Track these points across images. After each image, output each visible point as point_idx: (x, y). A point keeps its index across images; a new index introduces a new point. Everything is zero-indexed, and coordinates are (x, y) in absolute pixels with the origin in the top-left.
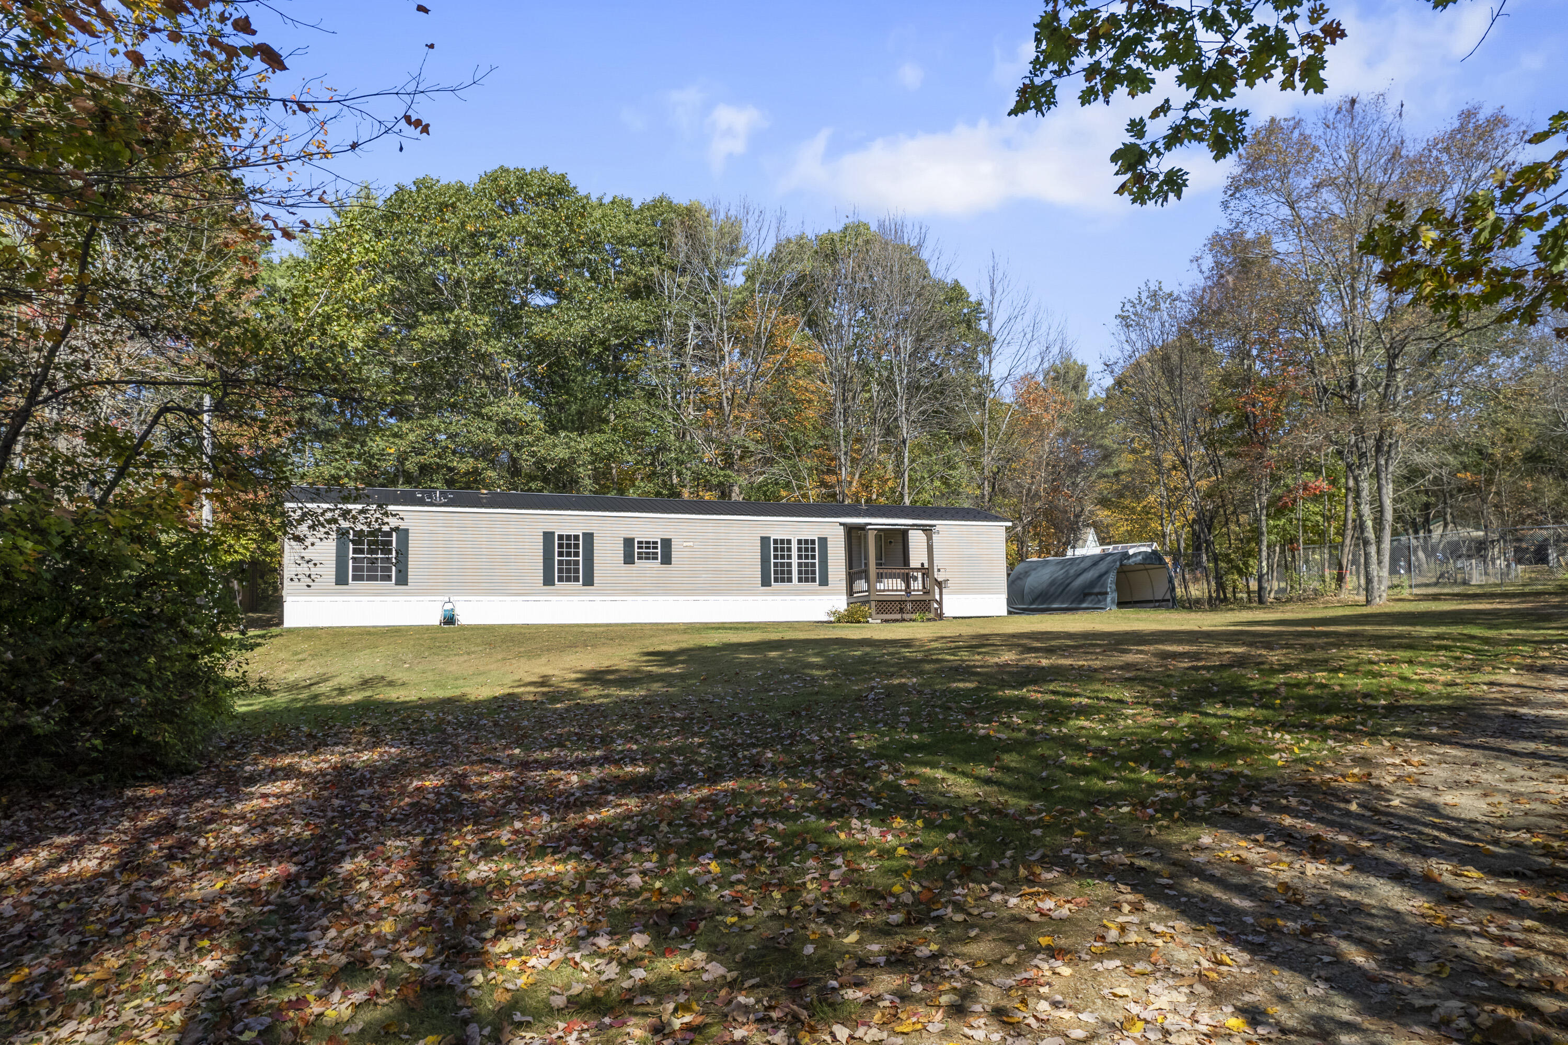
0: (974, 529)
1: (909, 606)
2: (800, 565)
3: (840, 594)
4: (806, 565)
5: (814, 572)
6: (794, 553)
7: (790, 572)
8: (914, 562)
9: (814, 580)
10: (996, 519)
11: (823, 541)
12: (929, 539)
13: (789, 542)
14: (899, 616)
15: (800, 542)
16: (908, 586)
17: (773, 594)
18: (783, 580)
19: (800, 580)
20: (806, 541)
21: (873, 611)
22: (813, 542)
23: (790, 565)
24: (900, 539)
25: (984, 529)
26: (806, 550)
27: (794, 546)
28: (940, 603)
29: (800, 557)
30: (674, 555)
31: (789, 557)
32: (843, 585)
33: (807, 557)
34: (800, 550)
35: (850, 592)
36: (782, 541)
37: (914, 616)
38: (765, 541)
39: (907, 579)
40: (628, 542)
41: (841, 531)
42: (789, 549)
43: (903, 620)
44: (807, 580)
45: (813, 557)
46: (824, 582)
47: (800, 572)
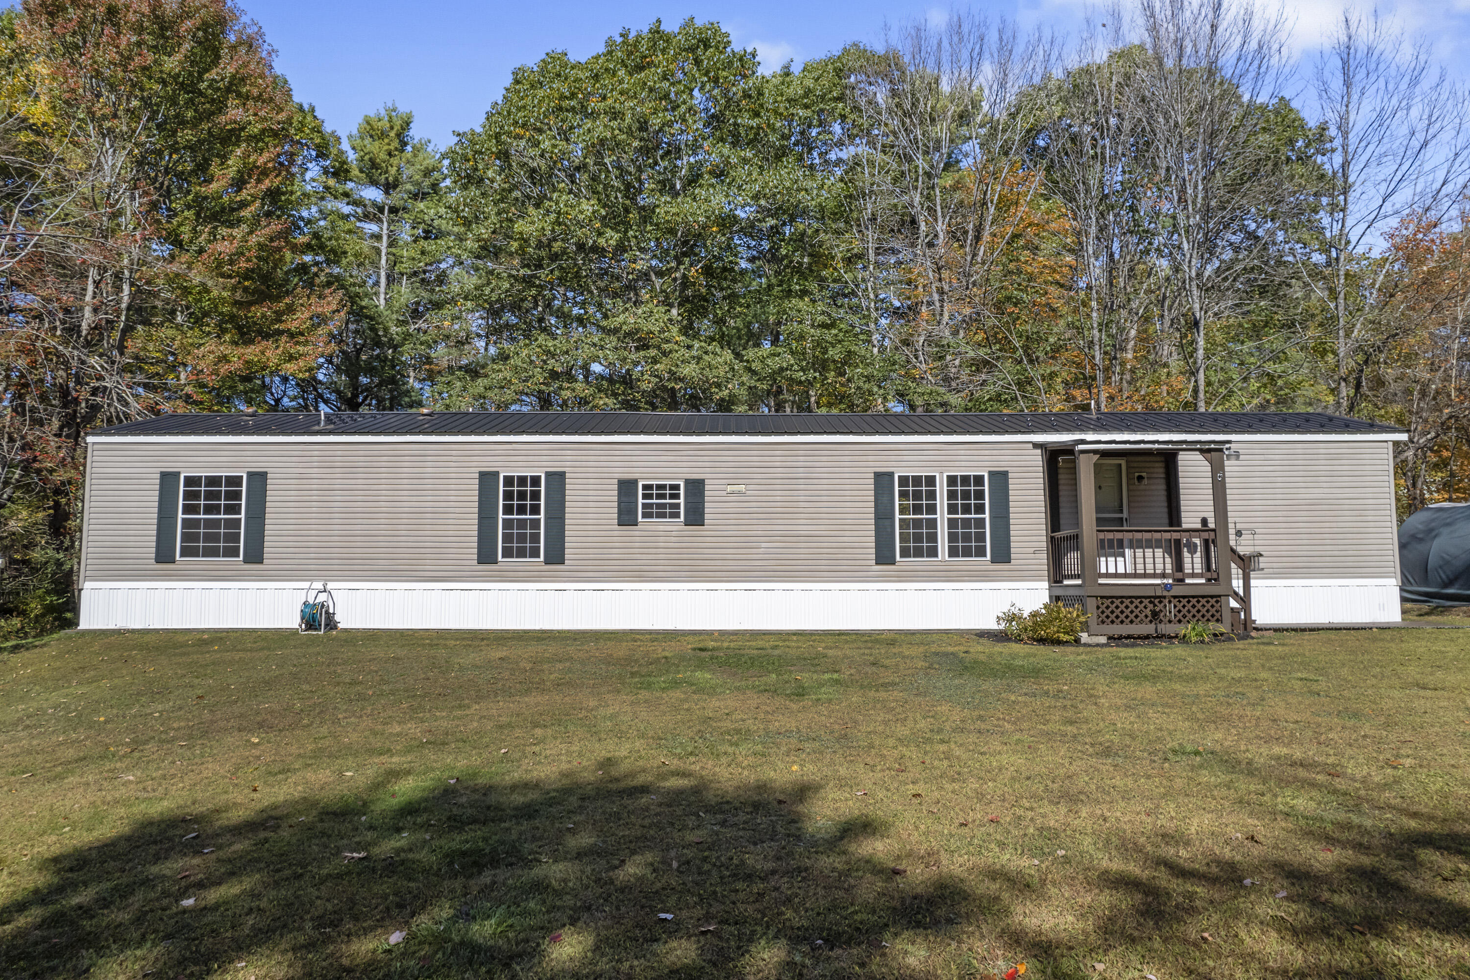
0: (1322, 449)
1: (1170, 610)
2: (952, 523)
3: (1036, 578)
4: (966, 523)
5: (981, 537)
6: (942, 501)
7: (933, 538)
8: (1190, 520)
9: (981, 552)
10: (1371, 427)
11: (1000, 479)
12: (1217, 469)
13: (931, 480)
14: (1148, 629)
15: (952, 480)
16: (1179, 565)
17: (900, 579)
18: (918, 553)
19: (953, 552)
20: (965, 480)
21: (1092, 615)
22: (979, 480)
23: (933, 524)
24: (1159, 470)
25: (1344, 449)
26: (966, 495)
27: (942, 489)
28: (1245, 600)
29: (952, 509)
30: (709, 508)
31: (932, 509)
32: (1043, 559)
33: (966, 509)
34: (952, 495)
35: (1056, 575)
36: (917, 480)
37: (1182, 630)
38: (883, 480)
39: (1176, 550)
40: (626, 487)
41: (1037, 459)
42: (932, 495)
43: (1161, 637)
44: (967, 553)
45: (980, 509)
46: (1002, 555)
47: (952, 537)
